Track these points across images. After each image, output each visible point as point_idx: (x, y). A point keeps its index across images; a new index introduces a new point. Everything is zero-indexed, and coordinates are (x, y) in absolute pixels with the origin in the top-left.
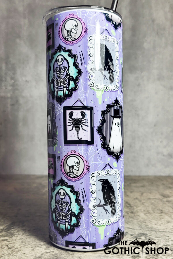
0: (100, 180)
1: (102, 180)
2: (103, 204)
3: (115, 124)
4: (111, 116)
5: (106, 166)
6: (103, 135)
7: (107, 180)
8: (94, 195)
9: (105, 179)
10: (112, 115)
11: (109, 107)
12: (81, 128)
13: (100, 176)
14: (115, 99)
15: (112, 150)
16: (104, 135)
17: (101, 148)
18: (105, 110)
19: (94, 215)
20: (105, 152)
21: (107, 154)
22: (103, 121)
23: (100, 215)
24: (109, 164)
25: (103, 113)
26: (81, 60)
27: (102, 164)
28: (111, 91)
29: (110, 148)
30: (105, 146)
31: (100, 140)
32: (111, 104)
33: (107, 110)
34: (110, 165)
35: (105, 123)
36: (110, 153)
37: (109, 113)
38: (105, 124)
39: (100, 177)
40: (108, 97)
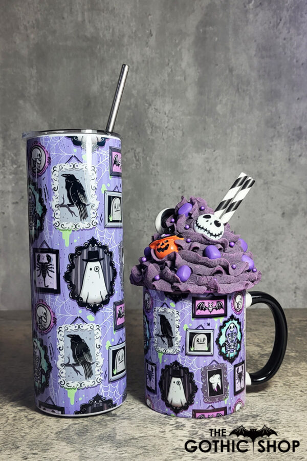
0: (68, 336)
1: (71, 335)
2: (73, 364)
3: (91, 269)
4: (84, 260)
5: (76, 319)
6: (71, 283)
7: (78, 336)
8: (62, 352)
9: (75, 335)
10: (85, 258)
11: (80, 249)
12: (47, 274)
13: (69, 330)
14: (90, 238)
15: (85, 300)
16: (73, 283)
17: (69, 298)
18: (74, 253)
19: (62, 375)
20: (75, 303)
21: (78, 306)
22: (72, 267)
23: (69, 376)
24: (80, 317)
25: (72, 256)
26: (45, 195)
27: (71, 316)
28: (82, 230)
29: (82, 299)
30: (75, 295)
31: (67, 289)
32: (83, 245)
33: (76, 253)
34: (82, 319)
35: (74, 268)
36: (82, 304)
37: (80, 257)
38: (74, 270)
39: (68, 332)
40: (79, 238)
